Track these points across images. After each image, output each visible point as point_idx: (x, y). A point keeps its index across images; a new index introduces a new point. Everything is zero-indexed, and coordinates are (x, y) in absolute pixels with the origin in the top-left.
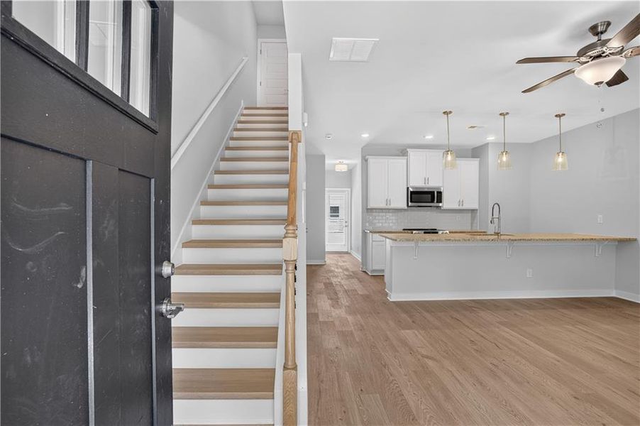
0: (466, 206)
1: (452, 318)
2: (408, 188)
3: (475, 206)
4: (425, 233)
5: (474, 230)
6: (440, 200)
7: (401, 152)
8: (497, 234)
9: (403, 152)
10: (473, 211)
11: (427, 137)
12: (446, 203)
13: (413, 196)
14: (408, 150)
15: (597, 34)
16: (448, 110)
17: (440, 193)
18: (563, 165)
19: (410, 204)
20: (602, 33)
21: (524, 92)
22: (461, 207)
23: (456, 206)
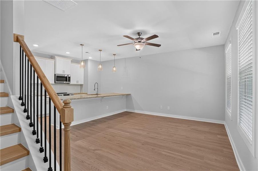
0: (80, 83)
1: (90, 130)
2: (55, 75)
3: (82, 83)
4: (64, 95)
5: (82, 93)
6: (69, 81)
7: (51, 57)
8: (97, 94)
9: (52, 57)
10: (81, 85)
11: (67, 53)
12: (72, 82)
13: (58, 78)
14: (56, 57)
15: (139, 35)
16: (83, 44)
17: (69, 77)
18: (115, 71)
19: (56, 82)
20: (140, 35)
21: (118, 46)
22: (77, 84)
23: (76, 83)
